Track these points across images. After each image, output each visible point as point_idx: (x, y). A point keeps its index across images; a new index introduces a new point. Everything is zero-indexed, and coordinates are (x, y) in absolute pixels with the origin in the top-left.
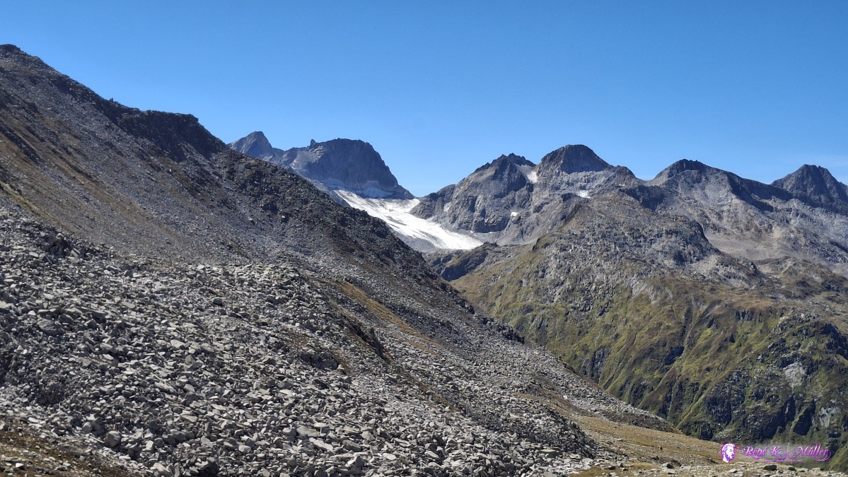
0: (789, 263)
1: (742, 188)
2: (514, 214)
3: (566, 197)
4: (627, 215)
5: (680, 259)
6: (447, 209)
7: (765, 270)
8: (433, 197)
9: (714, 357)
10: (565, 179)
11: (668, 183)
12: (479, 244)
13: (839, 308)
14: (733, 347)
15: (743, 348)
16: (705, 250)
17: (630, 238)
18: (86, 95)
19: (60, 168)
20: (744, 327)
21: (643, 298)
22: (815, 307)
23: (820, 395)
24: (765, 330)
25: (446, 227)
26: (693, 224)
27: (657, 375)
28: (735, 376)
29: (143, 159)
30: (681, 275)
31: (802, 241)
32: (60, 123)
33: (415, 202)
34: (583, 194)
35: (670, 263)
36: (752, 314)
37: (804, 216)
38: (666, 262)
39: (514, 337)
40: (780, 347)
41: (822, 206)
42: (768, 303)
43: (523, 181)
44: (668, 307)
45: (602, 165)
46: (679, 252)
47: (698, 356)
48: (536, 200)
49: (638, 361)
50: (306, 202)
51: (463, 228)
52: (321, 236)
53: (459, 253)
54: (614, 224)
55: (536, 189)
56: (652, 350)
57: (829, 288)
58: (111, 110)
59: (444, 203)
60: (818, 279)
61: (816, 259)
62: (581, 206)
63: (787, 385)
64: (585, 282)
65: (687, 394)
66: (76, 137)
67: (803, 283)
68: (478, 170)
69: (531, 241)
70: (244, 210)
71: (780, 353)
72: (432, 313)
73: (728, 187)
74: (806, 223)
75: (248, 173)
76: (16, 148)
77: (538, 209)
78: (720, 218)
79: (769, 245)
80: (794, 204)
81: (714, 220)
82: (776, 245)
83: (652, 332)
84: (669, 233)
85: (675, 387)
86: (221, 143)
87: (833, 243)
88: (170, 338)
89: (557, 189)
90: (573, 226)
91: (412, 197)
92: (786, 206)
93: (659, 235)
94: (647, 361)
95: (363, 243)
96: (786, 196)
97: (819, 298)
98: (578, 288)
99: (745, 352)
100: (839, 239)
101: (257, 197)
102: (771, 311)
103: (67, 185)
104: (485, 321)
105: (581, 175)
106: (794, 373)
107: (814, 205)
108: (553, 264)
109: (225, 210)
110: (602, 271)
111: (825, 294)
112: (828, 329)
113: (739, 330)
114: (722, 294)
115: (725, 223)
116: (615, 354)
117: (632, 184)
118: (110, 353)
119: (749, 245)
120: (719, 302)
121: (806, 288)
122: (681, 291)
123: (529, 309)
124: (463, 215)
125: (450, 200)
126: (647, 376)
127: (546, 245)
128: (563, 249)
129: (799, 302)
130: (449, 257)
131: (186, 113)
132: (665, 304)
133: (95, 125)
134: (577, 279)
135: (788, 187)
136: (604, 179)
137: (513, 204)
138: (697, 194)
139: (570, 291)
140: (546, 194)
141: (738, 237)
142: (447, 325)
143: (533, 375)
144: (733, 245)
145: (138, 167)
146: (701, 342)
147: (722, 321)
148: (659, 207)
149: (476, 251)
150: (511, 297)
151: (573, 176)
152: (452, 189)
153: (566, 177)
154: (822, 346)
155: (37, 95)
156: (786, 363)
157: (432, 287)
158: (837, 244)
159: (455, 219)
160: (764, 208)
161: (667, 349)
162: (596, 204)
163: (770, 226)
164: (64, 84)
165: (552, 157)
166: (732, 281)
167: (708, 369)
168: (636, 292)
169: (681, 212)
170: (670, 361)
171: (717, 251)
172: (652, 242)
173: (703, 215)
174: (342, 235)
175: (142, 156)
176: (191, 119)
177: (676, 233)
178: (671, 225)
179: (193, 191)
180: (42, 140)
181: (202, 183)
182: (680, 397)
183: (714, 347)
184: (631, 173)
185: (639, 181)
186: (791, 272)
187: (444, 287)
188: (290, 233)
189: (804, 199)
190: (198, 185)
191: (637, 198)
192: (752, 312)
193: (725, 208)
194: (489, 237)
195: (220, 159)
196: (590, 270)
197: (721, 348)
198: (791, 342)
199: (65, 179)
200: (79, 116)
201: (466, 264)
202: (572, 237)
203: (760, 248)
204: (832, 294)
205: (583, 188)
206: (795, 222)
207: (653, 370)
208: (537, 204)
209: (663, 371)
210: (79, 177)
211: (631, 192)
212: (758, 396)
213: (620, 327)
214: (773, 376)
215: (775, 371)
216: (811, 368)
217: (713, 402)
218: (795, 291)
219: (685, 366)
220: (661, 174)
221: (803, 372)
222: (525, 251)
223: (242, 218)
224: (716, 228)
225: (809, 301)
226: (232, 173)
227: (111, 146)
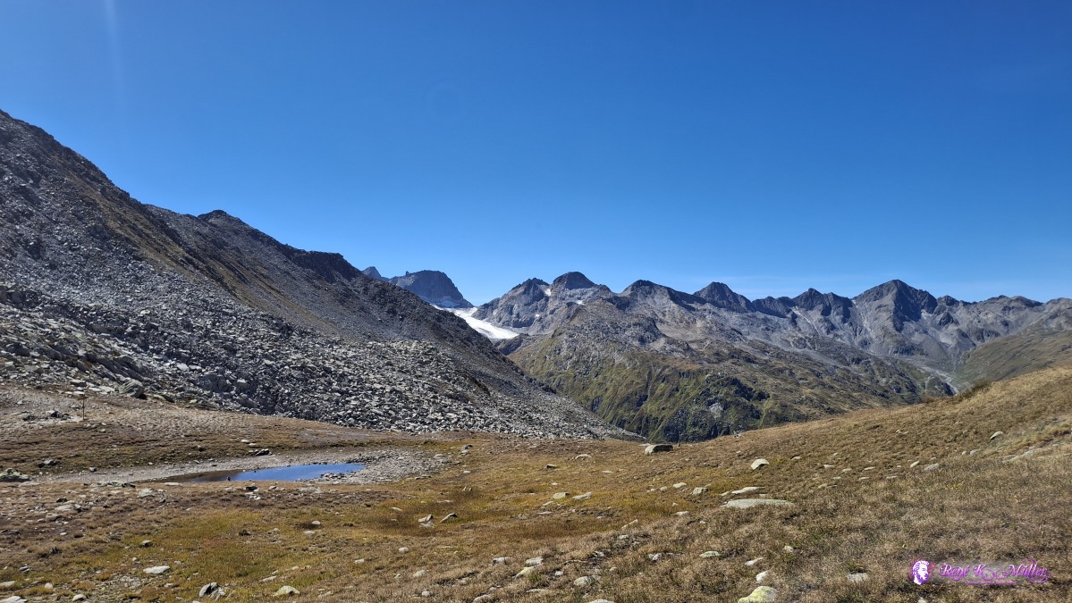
0: (708, 342)
1: (677, 297)
2: (537, 315)
3: (569, 305)
4: (609, 315)
5: (642, 340)
6: (495, 313)
7: (694, 346)
8: (486, 306)
9: (667, 401)
10: (568, 293)
11: (631, 295)
12: (517, 335)
13: (740, 369)
14: (678, 394)
15: (684, 395)
16: (657, 335)
17: (611, 328)
18: (271, 242)
19: (261, 287)
20: (684, 382)
21: (622, 365)
22: (726, 368)
23: (732, 423)
24: (697, 383)
25: (494, 325)
26: (648, 319)
27: (632, 413)
28: (680, 413)
29: (309, 282)
30: (643, 350)
31: (715, 328)
32: (255, 259)
33: (475, 310)
34: (580, 302)
35: (636, 343)
36: (688, 374)
37: (714, 313)
38: (634, 343)
39: (548, 390)
40: (707, 393)
41: (724, 307)
42: (696, 367)
43: (542, 295)
44: (637, 371)
45: (591, 284)
46: (642, 337)
47: (657, 400)
48: (551, 306)
49: (620, 405)
50: (415, 308)
51: (506, 325)
52: (424, 328)
53: (504, 340)
54: (602, 320)
55: (551, 300)
56: (628, 398)
57: (733, 357)
58: (287, 251)
59: (493, 309)
60: (726, 351)
61: (723, 339)
62: (579, 310)
63: (712, 417)
64: (585, 356)
65: (651, 425)
66: (265, 268)
67: (717, 354)
68: (513, 289)
69: (549, 332)
70: (374, 313)
71: (706, 397)
72: (499, 376)
73: (668, 296)
74: (715, 318)
75: (376, 290)
76: (232, 274)
77: (552, 312)
78: (664, 315)
79: (695, 331)
80: (708, 306)
81: (661, 317)
82: (699, 332)
83: (627, 386)
84: (635, 325)
85: (644, 421)
86: (358, 271)
87: (732, 329)
88: (373, 383)
89: (564, 299)
90: (576, 322)
91: (472, 307)
92: (702, 307)
93: (629, 326)
94: (626, 405)
95: (452, 333)
96: (703, 302)
97: (728, 363)
98: (581, 360)
99: (685, 397)
100: (735, 327)
101: (384, 305)
102: (700, 371)
103: (266, 297)
104: (531, 381)
105: (578, 291)
106: (715, 409)
107: (720, 307)
108: (565, 346)
109: (362, 313)
110: (596, 349)
111: (731, 360)
112: (735, 382)
113: (681, 384)
114: (669, 362)
115: (667, 318)
116: (606, 401)
117: (609, 296)
118: (338, 391)
119: (683, 331)
120: (668, 366)
121: (719, 357)
122: (644, 361)
123: (551, 375)
124: (505, 317)
125: (496, 307)
126: (626, 414)
127: (560, 334)
128: (571, 336)
129: (716, 365)
130: (498, 344)
131: (335, 252)
132: (635, 369)
133: (277, 260)
134: (581, 355)
135: (703, 295)
136: (592, 293)
137: (536, 309)
138: (649, 301)
139: (577, 362)
140: (557, 303)
141: (675, 327)
142: (509, 383)
143: (564, 413)
144: (673, 332)
145: (306, 287)
146: (658, 392)
147: (670, 378)
148: (627, 309)
149: (515, 339)
150: (540, 367)
151: (573, 291)
152: (498, 300)
154: (732, 392)
155: (239, 242)
156: (710, 403)
157: (497, 359)
158: (735, 330)
159: (500, 319)
160: (691, 309)
161: (637, 397)
162: (589, 307)
163: (695, 320)
164: (256, 235)
165: (559, 280)
166: (675, 353)
167: (663, 409)
168: (617, 362)
169: (640, 312)
170: (640, 404)
171: (664, 336)
172: (625, 330)
173: (654, 314)
174: (439, 328)
175: (308, 279)
176: (338, 256)
177: (640, 325)
178: (636, 320)
179: (342, 302)
180: (248, 269)
181: (347, 296)
182: (647, 426)
183: (666, 394)
184: (608, 289)
185: (614, 294)
186: (710, 348)
187: (504, 359)
188: (405, 327)
189: (714, 303)
190: (345, 298)
191: (614, 304)
192: (689, 372)
193: (667, 309)
194: (523, 330)
195: (358, 281)
196: (588, 348)
197: (671, 395)
198: (713, 390)
199: (265, 294)
200: (267, 255)
201: (511, 346)
202: (576, 328)
203: (689, 333)
204: (735, 360)
205: (579, 299)
206: (709, 317)
207: (629, 410)
208: (552, 309)
209: (635, 411)
210: (272, 292)
211: (610, 300)
212: (694, 425)
213: (608, 384)
214: (703, 412)
215: (703, 408)
216: (726, 406)
217: (667, 429)
218: (713, 359)
219: (649, 407)
220: (626, 289)
221: (721, 409)
222: (546, 339)
223: (374, 319)
224: (662, 321)
225: (722, 365)
226: (366, 290)
227: (288, 274)
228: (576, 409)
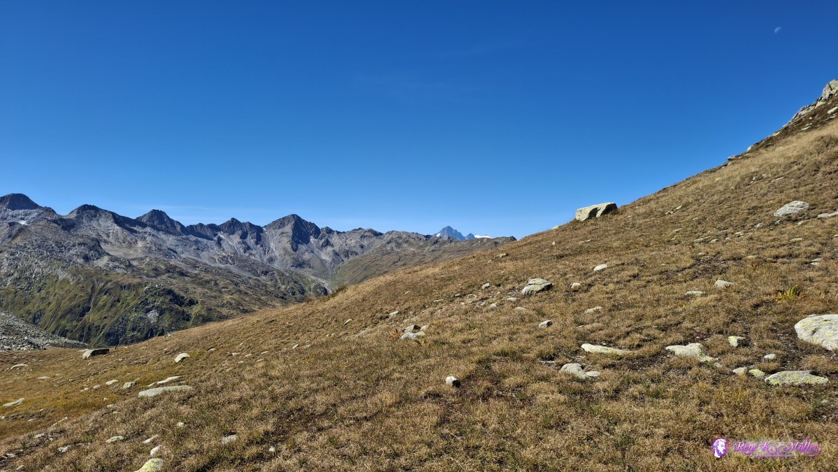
0: (148, 260)
1: (120, 221)
3: (11, 224)
4: (53, 235)
5: (86, 258)
7: (135, 263)
9: (109, 310)
10: (11, 214)
11: (77, 217)
13: (174, 281)
14: (119, 304)
15: (124, 305)
16: (101, 254)
17: (56, 248)
20: (125, 293)
21: (66, 281)
22: (163, 281)
23: (166, 326)
24: (137, 294)
26: (93, 240)
27: (74, 323)
28: (120, 320)
30: (87, 267)
31: (154, 248)
34: (23, 223)
35: (81, 261)
36: (129, 287)
37: (153, 235)
38: (78, 260)
40: (145, 302)
41: (163, 231)
42: (136, 281)
44: (81, 285)
45: (35, 206)
46: (86, 255)
47: (99, 311)
49: (63, 317)
54: (45, 240)
56: (71, 309)
57: (169, 272)
60: (163, 267)
61: (161, 257)
62: (22, 230)
63: (149, 322)
64: (27, 273)
65: (93, 333)
67: (155, 269)
71: (145, 306)
73: (112, 220)
74: (155, 239)
78: (108, 236)
79: (136, 251)
80: (148, 229)
81: (105, 237)
82: (140, 251)
83: (71, 300)
84: (80, 244)
85: (86, 330)
87: (169, 249)
89: (5, 219)
90: (19, 241)
92: (144, 230)
93: (74, 246)
94: (69, 316)
96: (144, 226)
97: (164, 277)
98: (23, 277)
99: (125, 307)
100: (172, 247)
102: (140, 284)
105: (21, 211)
106: (152, 316)
107: (159, 230)
108: (6, 263)
110: (39, 266)
111: (167, 275)
112: (170, 292)
113: (122, 295)
114: (112, 277)
115: (111, 239)
116: (48, 313)
117: (54, 217)
119: (125, 250)
120: (111, 281)
121: (157, 272)
122: (88, 276)
126: (69, 324)
128: (12, 254)
129: (154, 279)
132: (78, 284)
134: (22, 272)
135: (144, 220)
136: (36, 214)
138: (94, 223)
139: (18, 279)
141: (118, 247)
143: (3, 327)
144: (116, 251)
146: (101, 303)
147: (112, 291)
148: (72, 230)
151: (16, 212)
153: (11, 212)
154: (167, 301)
156: (148, 311)
158: (171, 250)
160: (133, 231)
161: (81, 308)
162: (33, 228)
163: (136, 241)
166: (117, 270)
167: (105, 318)
168: (61, 278)
169: (85, 233)
170: (82, 315)
171: (108, 254)
172: (69, 250)
173: (98, 234)
177: (84, 244)
178: (81, 240)
182: (89, 334)
183: (108, 305)
184: (53, 211)
185: (59, 216)
186: (149, 264)
189: (153, 227)
191: (59, 225)
192: (130, 285)
193: (111, 231)
196: (30, 266)
197: (112, 305)
198: (151, 300)
202: (18, 247)
203: (131, 252)
204: (171, 274)
205: (23, 219)
206: (149, 239)
207: (72, 321)
209: (78, 321)
211: (55, 222)
212: (133, 330)
213: (51, 298)
214: (141, 318)
215: (142, 315)
216: (162, 312)
217: (108, 335)
218: (151, 274)
219: (91, 317)
220: (72, 212)
221: (157, 315)
224: (106, 242)
225: (159, 278)
228: (16, 323)
